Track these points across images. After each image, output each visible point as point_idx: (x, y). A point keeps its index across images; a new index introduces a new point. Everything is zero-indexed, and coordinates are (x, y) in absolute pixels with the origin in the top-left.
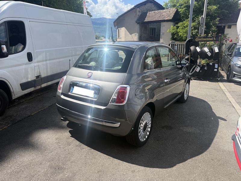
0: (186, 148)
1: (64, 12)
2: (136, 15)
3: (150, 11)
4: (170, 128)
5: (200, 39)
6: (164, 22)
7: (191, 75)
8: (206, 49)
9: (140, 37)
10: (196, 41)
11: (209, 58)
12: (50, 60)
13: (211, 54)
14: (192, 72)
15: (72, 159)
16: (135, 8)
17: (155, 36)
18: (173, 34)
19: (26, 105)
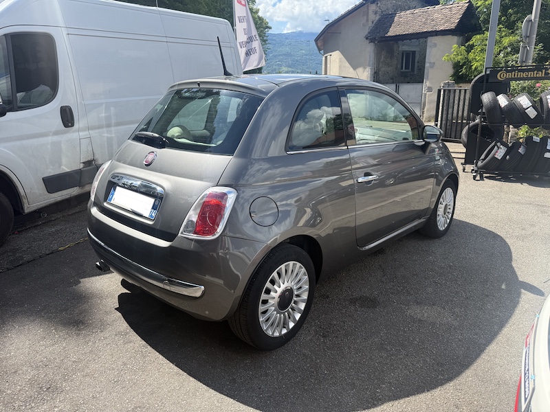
0: (392, 365)
1: (160, 13)
2: (367, 20)
3: (401, 11)
4: (371, 303)
5: (509, 75)
6: (436, 35)
7: (482, 168)
8: (524, 101)
9: (375, 73)
10: (499, 79)
11: (532, 123)
12: (118, 124)
13: (536, 113)
14: (484, 160)
15: (93, 366)
16: (365, 4)
17: (413, 70)
18: (457, 66)
19: (58, 227)
